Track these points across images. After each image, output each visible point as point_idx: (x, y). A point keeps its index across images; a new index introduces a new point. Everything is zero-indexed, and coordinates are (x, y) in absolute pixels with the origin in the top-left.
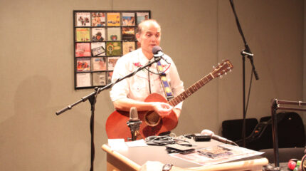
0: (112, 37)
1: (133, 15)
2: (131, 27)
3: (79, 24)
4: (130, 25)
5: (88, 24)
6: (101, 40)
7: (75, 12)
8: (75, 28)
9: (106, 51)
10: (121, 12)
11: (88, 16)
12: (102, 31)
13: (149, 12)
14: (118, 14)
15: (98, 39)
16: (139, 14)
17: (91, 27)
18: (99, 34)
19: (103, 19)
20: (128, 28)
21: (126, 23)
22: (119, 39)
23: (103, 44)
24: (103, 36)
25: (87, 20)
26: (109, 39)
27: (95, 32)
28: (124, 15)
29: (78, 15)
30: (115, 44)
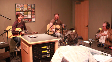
0: (25, 10)
1: (30, 5)
2: (30, 8)
3: (17, 7)
4: (30, 7)
5: (19, 7)
6: (23, 11)
7: (16, 4)
8: (16, 8)
9: (24, 14)
10: (27, 4)
11: (19, 5)
12: (23, 9)
13: (35, 4)
14: (27, 5)
15: (22, 11)
16: (32, 5)
17: (20, 8)
18: (22, 10)
19: (23, 6)
20: (29, 8)
21: (29, 7)
22: (27, 11)
23: (23, 12)
24: (23, 10)
25: (19, 6)
26: (25, 11)
27: (21, 9)
28: (28, 5)
29: (17, 5)
30: (26, 12)
